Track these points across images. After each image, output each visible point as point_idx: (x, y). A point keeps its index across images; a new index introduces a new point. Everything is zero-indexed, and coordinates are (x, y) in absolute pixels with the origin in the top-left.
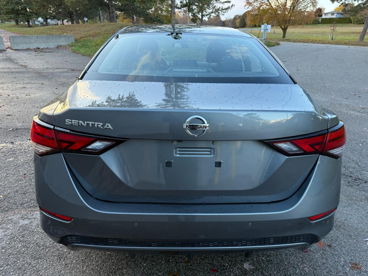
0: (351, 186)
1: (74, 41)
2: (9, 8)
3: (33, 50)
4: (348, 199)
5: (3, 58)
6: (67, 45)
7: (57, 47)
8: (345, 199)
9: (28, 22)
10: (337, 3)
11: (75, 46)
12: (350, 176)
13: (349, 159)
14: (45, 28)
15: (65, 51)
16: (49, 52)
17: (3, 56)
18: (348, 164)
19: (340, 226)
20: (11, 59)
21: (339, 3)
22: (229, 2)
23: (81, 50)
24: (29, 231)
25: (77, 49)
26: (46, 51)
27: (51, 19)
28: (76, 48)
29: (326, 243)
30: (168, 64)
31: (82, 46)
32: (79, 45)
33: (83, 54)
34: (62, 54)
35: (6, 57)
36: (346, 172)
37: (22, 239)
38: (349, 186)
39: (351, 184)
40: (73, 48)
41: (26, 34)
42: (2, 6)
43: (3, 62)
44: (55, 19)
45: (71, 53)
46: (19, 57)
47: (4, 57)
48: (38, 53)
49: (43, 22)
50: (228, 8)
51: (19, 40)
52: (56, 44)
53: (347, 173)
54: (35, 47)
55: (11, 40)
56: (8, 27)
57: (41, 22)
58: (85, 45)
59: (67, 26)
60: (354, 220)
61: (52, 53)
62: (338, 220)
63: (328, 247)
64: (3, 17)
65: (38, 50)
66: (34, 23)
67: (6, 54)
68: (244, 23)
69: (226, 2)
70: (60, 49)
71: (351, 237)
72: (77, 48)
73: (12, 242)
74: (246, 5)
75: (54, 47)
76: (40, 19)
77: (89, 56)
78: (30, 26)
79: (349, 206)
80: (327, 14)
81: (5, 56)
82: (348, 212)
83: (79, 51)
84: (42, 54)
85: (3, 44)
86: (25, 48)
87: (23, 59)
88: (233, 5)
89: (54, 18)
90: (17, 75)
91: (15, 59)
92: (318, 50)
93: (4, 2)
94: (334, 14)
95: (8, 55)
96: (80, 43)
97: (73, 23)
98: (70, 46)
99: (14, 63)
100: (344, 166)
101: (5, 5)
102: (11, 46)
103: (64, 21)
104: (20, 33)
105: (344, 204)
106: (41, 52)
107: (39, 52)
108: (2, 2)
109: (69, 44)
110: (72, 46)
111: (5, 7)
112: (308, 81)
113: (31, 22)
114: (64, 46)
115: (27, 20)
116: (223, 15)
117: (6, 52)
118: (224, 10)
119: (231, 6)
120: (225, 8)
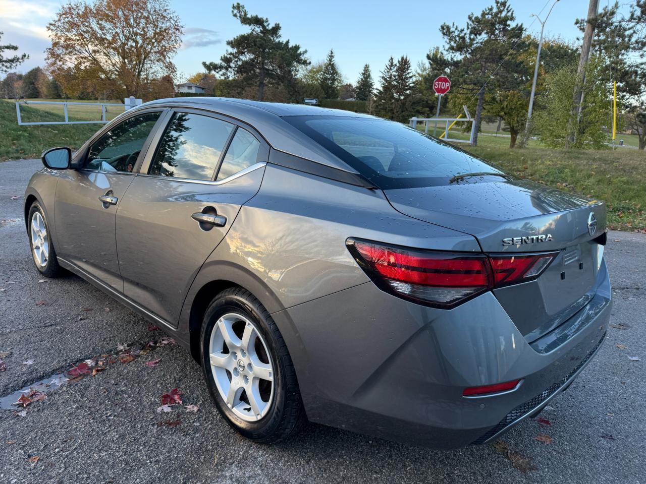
22: (15, 48)
50: (14, 59)
68: (33, 89)
69: (8, 47)
74: (48, 59)
80: (182, 86)
88: (24, 56)
94: (191, 87)
116: (4, 72)
118: (6, 61)
119: (20, 56)
120: (7, 58)
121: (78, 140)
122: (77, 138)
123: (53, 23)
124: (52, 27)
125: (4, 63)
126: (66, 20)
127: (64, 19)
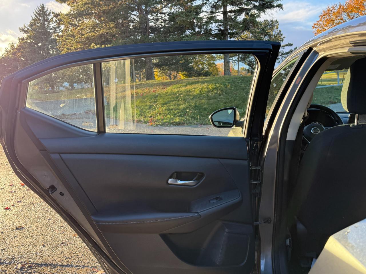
7: (86, 113)
9: (53, 87)
14: (71, 93)
22: (291, 45)
26: (73, 117)
27: (77, 83)
28: (109, 112)
49: (68, 87)
50: (290, 52)
52: (85, 109)
54: (60, 114)
57: (66, 87)
61: (80, 119)
66: (58, 89)
70: (90, 114)
75: (82, 112)
76: (65, 84)
78: (54, 92)
88: (296, 48)
103: (92, 84)
106: (67, 118)
113: (55, 87)
115: (51, 86)
118: (285, 54)
119: (293, 49)
120: (286, 52)
121: (316, 100)
122: (315, 99)
123: (317, 23)
124: (316, 26)
125: (284, 55)
126: (325, 19)
127: (324, 19)
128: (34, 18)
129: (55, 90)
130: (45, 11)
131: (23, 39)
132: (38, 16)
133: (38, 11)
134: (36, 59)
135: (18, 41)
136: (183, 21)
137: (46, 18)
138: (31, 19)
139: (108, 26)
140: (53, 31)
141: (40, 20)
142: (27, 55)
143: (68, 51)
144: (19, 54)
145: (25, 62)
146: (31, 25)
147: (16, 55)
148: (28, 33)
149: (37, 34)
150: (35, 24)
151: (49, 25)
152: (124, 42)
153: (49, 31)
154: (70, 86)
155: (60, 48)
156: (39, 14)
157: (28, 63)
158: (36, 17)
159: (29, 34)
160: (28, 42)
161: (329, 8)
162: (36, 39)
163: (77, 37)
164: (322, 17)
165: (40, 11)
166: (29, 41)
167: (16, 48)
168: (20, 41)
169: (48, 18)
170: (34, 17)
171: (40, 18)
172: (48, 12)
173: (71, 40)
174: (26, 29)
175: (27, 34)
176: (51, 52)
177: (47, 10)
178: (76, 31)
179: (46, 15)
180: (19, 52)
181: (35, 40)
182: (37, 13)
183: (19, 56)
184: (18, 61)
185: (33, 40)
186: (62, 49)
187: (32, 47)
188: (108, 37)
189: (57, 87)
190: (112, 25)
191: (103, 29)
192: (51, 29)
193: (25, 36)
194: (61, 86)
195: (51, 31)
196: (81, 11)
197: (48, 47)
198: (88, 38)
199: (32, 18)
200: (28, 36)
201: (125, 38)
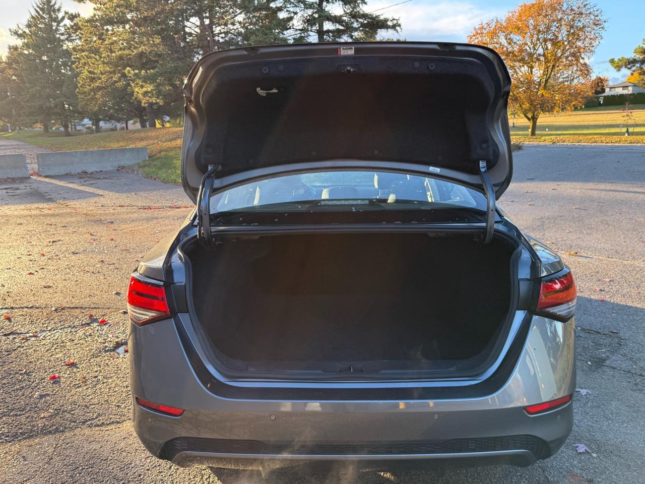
0: (639, 390)
1: (147, 158)
2: (34, 106)
3: (76, 175)
4: (631, 410)
5: (26, 192)
6: (136, 164)
7: (117, 170)
8: (627, 411)
9: (66, 127)
10: (627, 69)
11: (149, 166)
12: (639, 374)
13: (641, 346)
14: (96, 137)
15: (132, 175)
16: (104, 178)
17: (25, 189)
18: (638, 355)
19: (611, 452)
20: (40, 193)
21: (629, 70)
23: (160, 172)
24: (100, 458)
25: (154, 172)
26: (98, 177)
27: (105, 120)
28: (151, 170)
29: (585, 477)
30: (315, 193)
31: (163, 166)
32: (155, 165)
33: (164, 179)
34: (128, 182)
35: (30, 190)
36: (633, 368)
37: (90, 470)
38: (635, 390)
39: (639, 387)
40: (147, 169)
41: (63, 148)
42: (22, 103)
43: (26, 198)
44: (112, 119)
45: (143, 178)
46: (53, 189)
47: (28, 190)
48: (85, 181)
49: (91, 126)
51: (53, 160)
52: (116, 164)
53: (635, 369)
54: (79, 171)
55: (40, 160)
56: (30, 137)
57: (87, 126)
58: (168, 165)
59: (135, 132)
60: (638, 442)
61: (109, 179)
62: (609, 442)
63: (587, 482)
64: (23, 120)
65: (84, 176)
66: (75, 128)
67: (30, 185)
70: (123, 171)
71: (630, 467)
72: (154, 169)
73: (77, 474)
75: (112, 169)
76: (86, 121)
77: (175, 183)
78: (68, 134)
79: (632, 421)
80: (615, 88)
81: (29, 188)
82: (629, 431)
83: (157, 175)
84: (92, 182)
85: (26, 168)
86: (63, 172)
87: (61, 193)
89: (110, 118)
90: (53, 220)
91: (47, 193)
92: (595, 156)
93: (28, 96)
94: (627, 87)
95: (34, 186)
96: (159, 160)
97: (143, 126)
98: (140, 167)
99: (46, 199)
100: (630, 358)
101: (28, 101)
102: (38, 170)
103: (128, 124)
104: (52, 148)
105: (622, 418)
106: (89, 178)
107: (86, 179)
108: (24, 96)
109: (139, 164)
110: (144, 166)
111: (28, 104)
112: (574, 213)
113: (70, 126)
114: (129, 167)
115: (64, 124)
117: (30, 181)
128: (33, 15)
129: (70, 129)
130: (51, 4)
131: (16, 48)
132: (41, 12)
133: (41, 4)
134: (38, 81)
135: (8, 50)
136: (259, 41)
137: (54, 16)
138: (28, 17)
139: (151, 42)
140: (66, 37)
141: (44, 18)
142: (23, 74)
143: (90, 76)
144: (11, 72)
145: (21, 85)
146: (29, 26)
147: (5, 72)
148: (24, 38)
149: (39, 42)
150: (36, 25)
151: (58, 28)
152: (175, 67)
153: (59, 38)
154: (93, 124)
155: (77, 68)
156: (42, 9)
157: (26, 87)
158: (37, 14)
159: (26, 41)
160: (25, 54)
161: (481, 24)
162: (37, 49)
163: (103, 55)
164: (471, 38)
165: (44, 4)
166: (26, 52)
167: (5, 62)
168: (12, 50)
169: (57, 16)
170: (34, 13)
171: (44, 16)
172: (57, 7)
173: (96, 59)
174: (20, 32)
175: (23, 40)
176: (63, 71)
177: (55, 4)
178: (103, 46)
179: (54, 11)
180: (11, 69)
181: (37, 51)
182: (38, 7)
183: (10, 74)
184: (9, 83)
185: (33, 50)
186: (82, 70)
187: (31, 62)
188: (151, 57)
189: (73, 127)
190: (157, 41)
191: (144, 46)
192: (62, 34)
193: (19, 42)
194: (79, 125)
195: (62, 38)
196: (110, 17)
197: (57, 63)
198: (121, 58)
199: (31, 15)
200: (25, 44)
201: (176, 61)
